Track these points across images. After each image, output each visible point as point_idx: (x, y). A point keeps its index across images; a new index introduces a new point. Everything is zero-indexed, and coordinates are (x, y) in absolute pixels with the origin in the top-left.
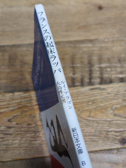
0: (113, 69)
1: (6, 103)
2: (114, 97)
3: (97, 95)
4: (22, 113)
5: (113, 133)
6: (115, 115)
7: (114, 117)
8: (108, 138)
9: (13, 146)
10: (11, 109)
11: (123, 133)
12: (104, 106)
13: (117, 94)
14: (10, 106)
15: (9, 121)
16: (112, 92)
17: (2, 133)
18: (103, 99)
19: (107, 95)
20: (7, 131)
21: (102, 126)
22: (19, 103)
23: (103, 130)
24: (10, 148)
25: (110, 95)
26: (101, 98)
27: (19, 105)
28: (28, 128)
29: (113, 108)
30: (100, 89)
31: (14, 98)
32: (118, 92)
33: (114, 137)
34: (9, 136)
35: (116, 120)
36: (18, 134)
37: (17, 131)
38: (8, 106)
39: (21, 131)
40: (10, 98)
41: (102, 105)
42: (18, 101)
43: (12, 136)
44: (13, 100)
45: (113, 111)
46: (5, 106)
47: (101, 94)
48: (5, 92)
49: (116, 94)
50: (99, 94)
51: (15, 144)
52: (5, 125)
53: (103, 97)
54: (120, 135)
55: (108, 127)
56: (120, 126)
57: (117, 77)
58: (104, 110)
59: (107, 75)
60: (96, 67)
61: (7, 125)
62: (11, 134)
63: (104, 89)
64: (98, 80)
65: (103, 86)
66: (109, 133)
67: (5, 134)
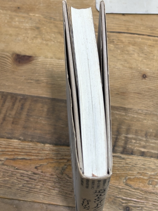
0: (138, 142)
1: (36, 151)
2: (131, 168)
3: (116, 162)
4: (48, 164)
5: (120, 200)
6: (127, 184)
7: (125, 186)
8: (115, 203)
9: (35, 190)
10: (40, 158)
11: (129, 202)
12: (120, 174)
13: (135, 166)
14: (40, 155)
15: (36, 168)
16: (130, 163)
17: (28, 177)
18: (120, 167)
19: (125, 165)
20: (33, 176)
21: (112, 192)
22: (48, 155)
23: (112, 195)
24: (32, 191)
25: (127, 165)
26: (118, 167)
27: (47, 156)
28: (50, 177)
29: (127, 178)
30: (120, 157)
31: (44, 149)
32: (136, 165)
33: (121, 203)
34: (33, 181)
35: (126, 189)
36: (41, 181)
37: (41, 178)
38: (38, 154)
39: (43, 179)
40: (41, 148)
41: (118, 173)
42: (47, 152)
43: (36, 181)
44: (43, 150)
45: (126, 180)
46: (35, 154)
47: (120, 162)
48: (38, 142)
49: (133, 166)
50: (118, 163)
51: (37, 189)
52: (32, 171)
53: (121, 165)
54: (126, 203)
55: (118, 194)
56: (128, 195)
57: (139, 150)
58: (118, 178)
59: (130, 146)
60: (123, 136)
61: (34, 171)
62: (35, 180)
63: (123, 159)
64: (121, 149)
65: (123, 156)
66: (117, 199)
67: (30, 178)
